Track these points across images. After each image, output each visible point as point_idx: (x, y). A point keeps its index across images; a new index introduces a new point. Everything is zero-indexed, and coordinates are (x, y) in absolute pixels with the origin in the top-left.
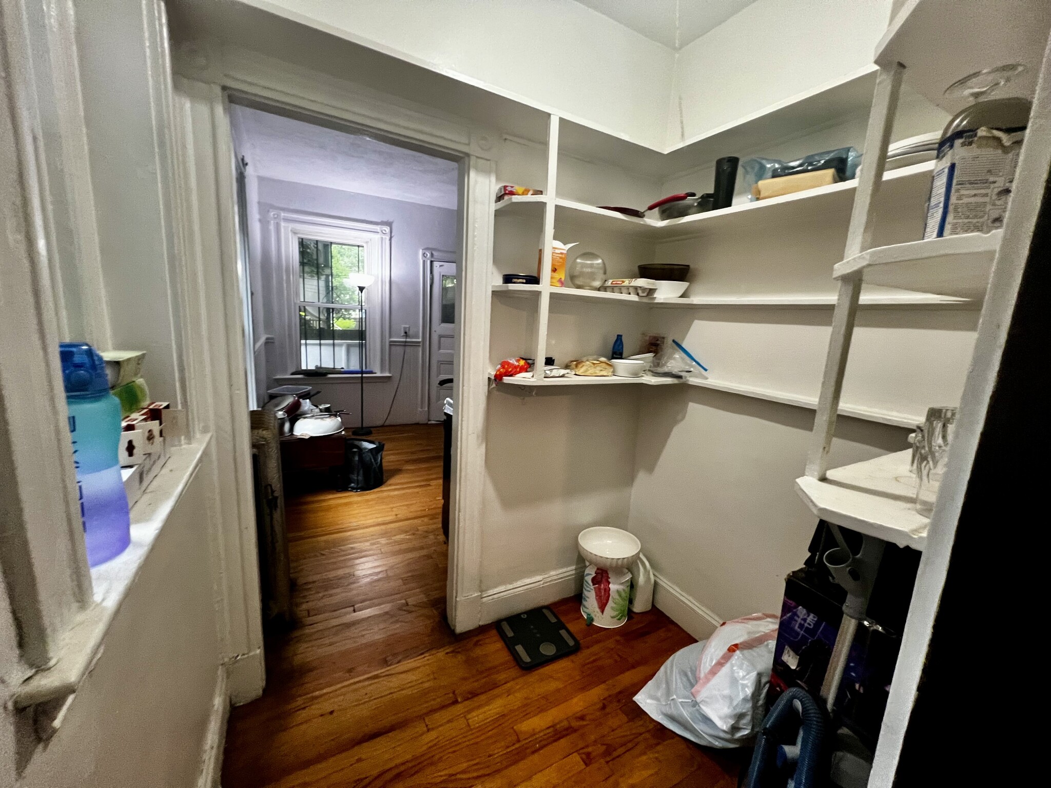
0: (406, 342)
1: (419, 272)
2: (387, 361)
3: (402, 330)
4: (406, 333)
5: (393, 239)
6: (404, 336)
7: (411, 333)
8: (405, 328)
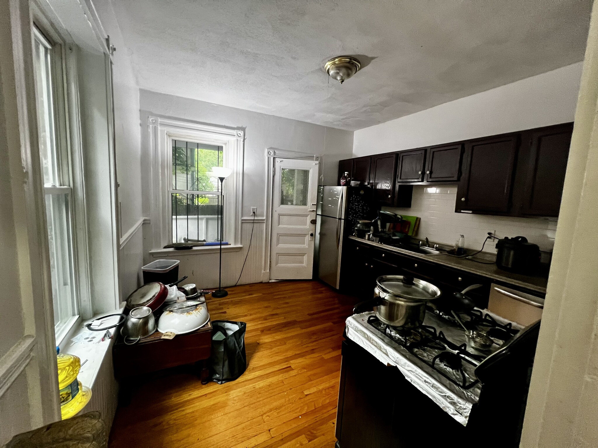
0: (254, 220)
1: (264, 165)
2: (239, 235)
3: (252, 210)
4: (254, 213)
5: (245, 141)
6: (252, 215)
7: (257, 213)
8: (253, 209)
